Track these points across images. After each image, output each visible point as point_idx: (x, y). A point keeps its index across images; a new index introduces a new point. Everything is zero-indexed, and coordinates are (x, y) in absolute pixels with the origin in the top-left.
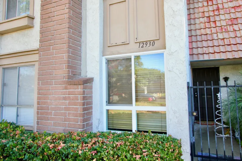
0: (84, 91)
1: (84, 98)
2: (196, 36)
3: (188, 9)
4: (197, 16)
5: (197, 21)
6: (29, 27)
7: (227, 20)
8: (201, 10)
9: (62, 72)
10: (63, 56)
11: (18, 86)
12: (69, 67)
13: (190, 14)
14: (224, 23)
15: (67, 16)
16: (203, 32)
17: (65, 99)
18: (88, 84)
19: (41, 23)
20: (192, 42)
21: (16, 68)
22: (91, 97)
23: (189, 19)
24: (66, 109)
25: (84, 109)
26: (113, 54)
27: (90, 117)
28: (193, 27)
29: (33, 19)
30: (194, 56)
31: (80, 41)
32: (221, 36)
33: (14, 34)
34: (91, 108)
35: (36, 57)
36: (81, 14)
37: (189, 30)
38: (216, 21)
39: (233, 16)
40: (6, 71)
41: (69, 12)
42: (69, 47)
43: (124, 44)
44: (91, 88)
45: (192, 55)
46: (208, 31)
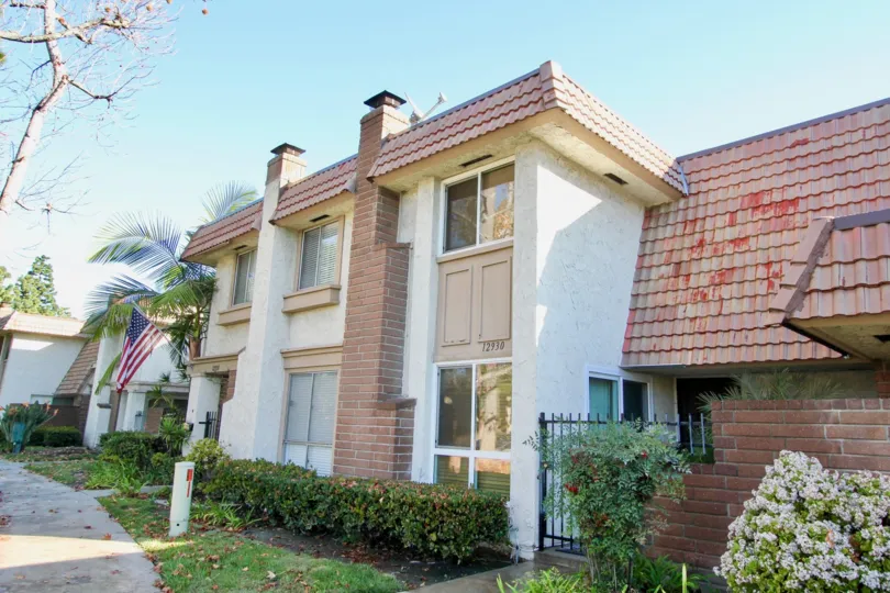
0: (398, 421)
1: (397, 432)
2: (645, 309)
3: (643, 243)
4: (656, 260)
5: (654, 274)
6: (333, 304)
7: (713, 273)
8: (667, 246)
9: (369, 388)
10: (373, 363)
11: (312, 407)
12: (380, 380)
13: (645, 255)
14: (704, 280)
15: (381, 298)
16: (660, 299)
17: (372, 431)
18: (407, 410)
19: (348, 306)
20: (634, 323)
21: (309, 375)
22: (411, 432)
23: (640, 268)
24: (374, 448)
25: (397, 450)
26: (448, 360)
27: (407, 465)
28: (642, 289)
29: (339, 289)
30: (633, 355)
31: (401, 335)
32: (691, 311)
33: (310, 315)
34: (410, 449)
35: (337, 358)
36: (405, 288)
37: (633, 295)
38: (689, 275)
39: (726, 263)
40: (294, 378)
41: (385, 293)
42: (383, 347)
43: (463, 343)
44: (411, 416)
45: (627, 353)
46: (669, 299)
